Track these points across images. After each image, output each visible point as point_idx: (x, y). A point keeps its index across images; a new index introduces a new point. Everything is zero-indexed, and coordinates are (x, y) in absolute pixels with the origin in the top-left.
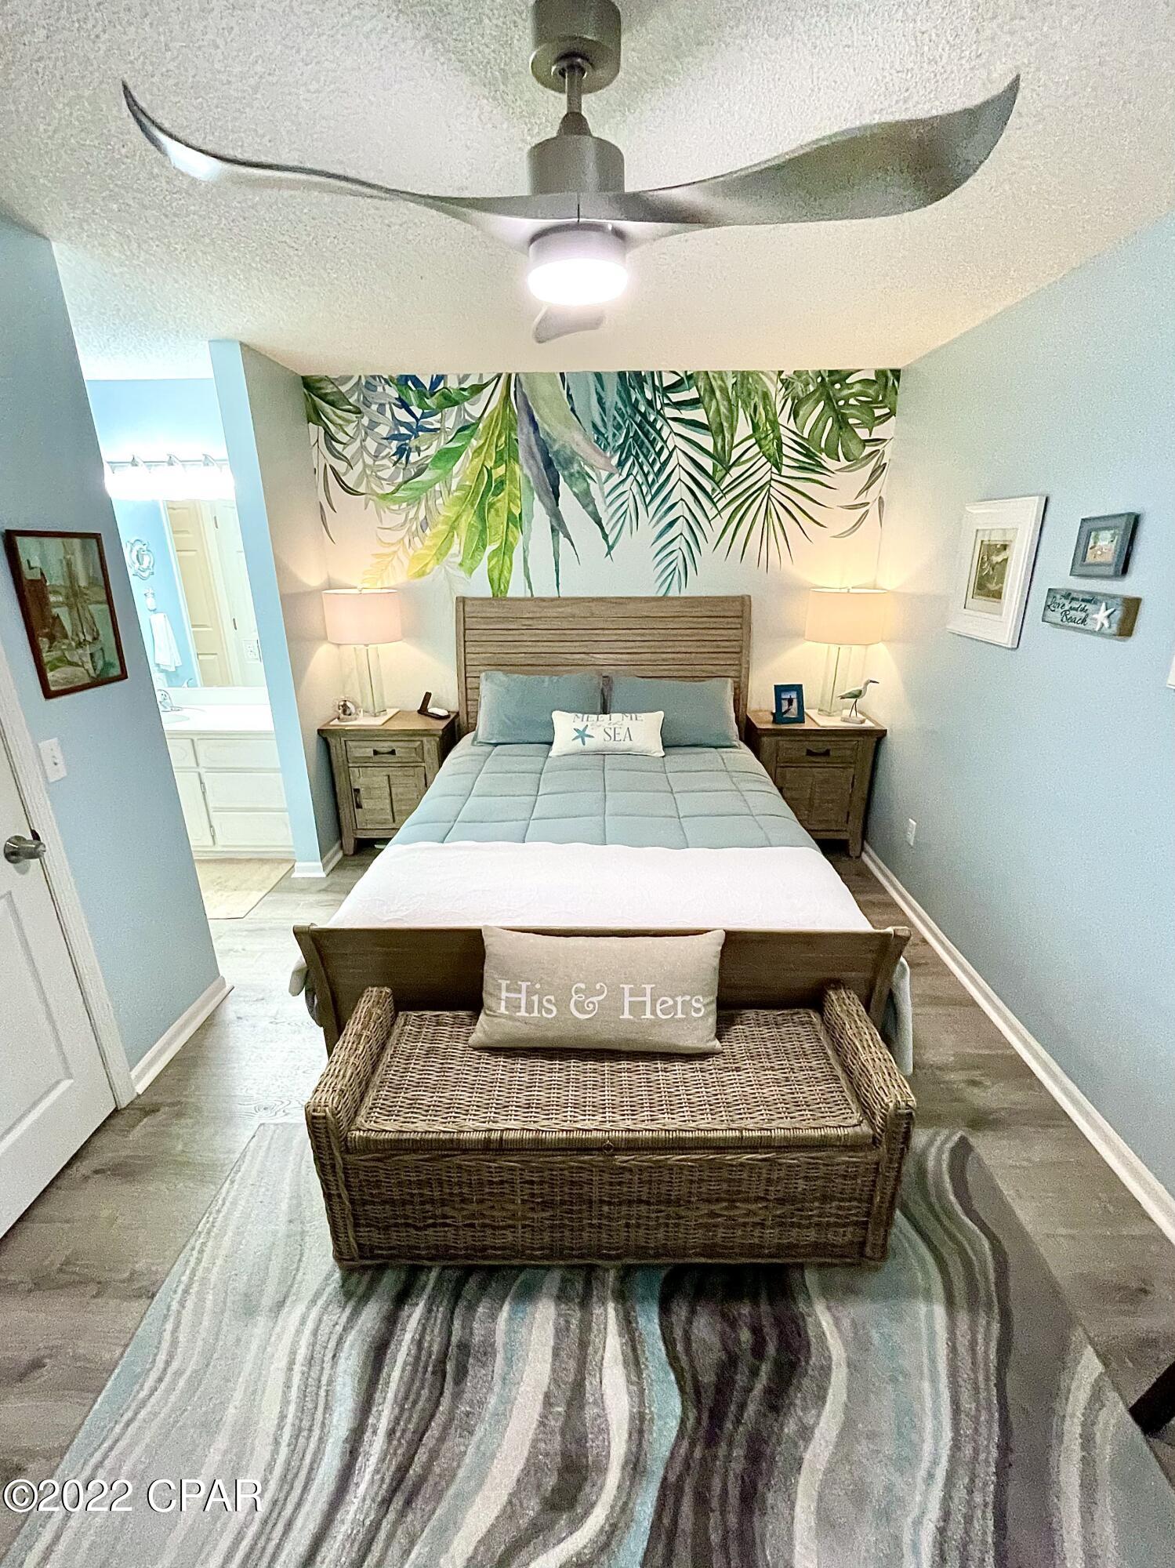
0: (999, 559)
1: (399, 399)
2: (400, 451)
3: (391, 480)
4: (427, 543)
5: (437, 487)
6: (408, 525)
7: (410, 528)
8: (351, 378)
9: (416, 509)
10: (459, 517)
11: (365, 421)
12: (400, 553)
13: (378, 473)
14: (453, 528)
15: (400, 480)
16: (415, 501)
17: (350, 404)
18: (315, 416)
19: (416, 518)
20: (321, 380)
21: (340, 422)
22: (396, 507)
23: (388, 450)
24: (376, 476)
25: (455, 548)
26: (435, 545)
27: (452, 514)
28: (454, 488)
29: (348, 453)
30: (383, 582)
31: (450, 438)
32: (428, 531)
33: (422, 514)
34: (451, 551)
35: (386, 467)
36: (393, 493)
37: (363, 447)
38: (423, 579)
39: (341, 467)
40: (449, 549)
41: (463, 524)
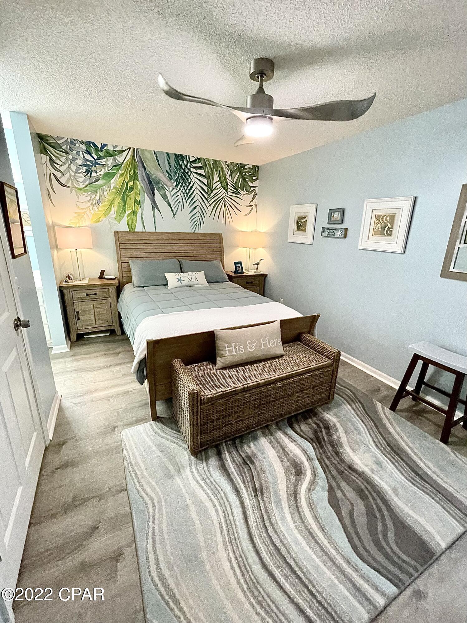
0: (304, 220)
1: (87, 150)
2: (88, 171)
3: (83, 182)
4: (100, 209)
5: (104, 187)
6: (91, 201)
7: (92, 202)
8: (63, 138)
9: (95, 195)
10: (114, 199)
11: (70, 157)
12: (88, 213)
13: (77, 179)
14: (112, 204)
15: (87, 183)
16: (95, 192)
17: (63, 149)
18: (44, 151)
19: (95, 198)
20: (48, 136)
21: (57, 155)
22: (86, 194)
23: (81, 170)
24: (76, 180)
25: (112, 212)
26: (104, 210)
27: (111, 198)
28: (112, 188)
29: (62, 169)
30: (79, 224)
31: (110, 169)
32: (100, 204)
33: (98, 198)
34: (111, 213)
35: (80, 177)
36: (84, 188)
37: (69, 168)
38: (98, 223)
39: (58, 175)
40: (110, 211)
41: (116, 202)
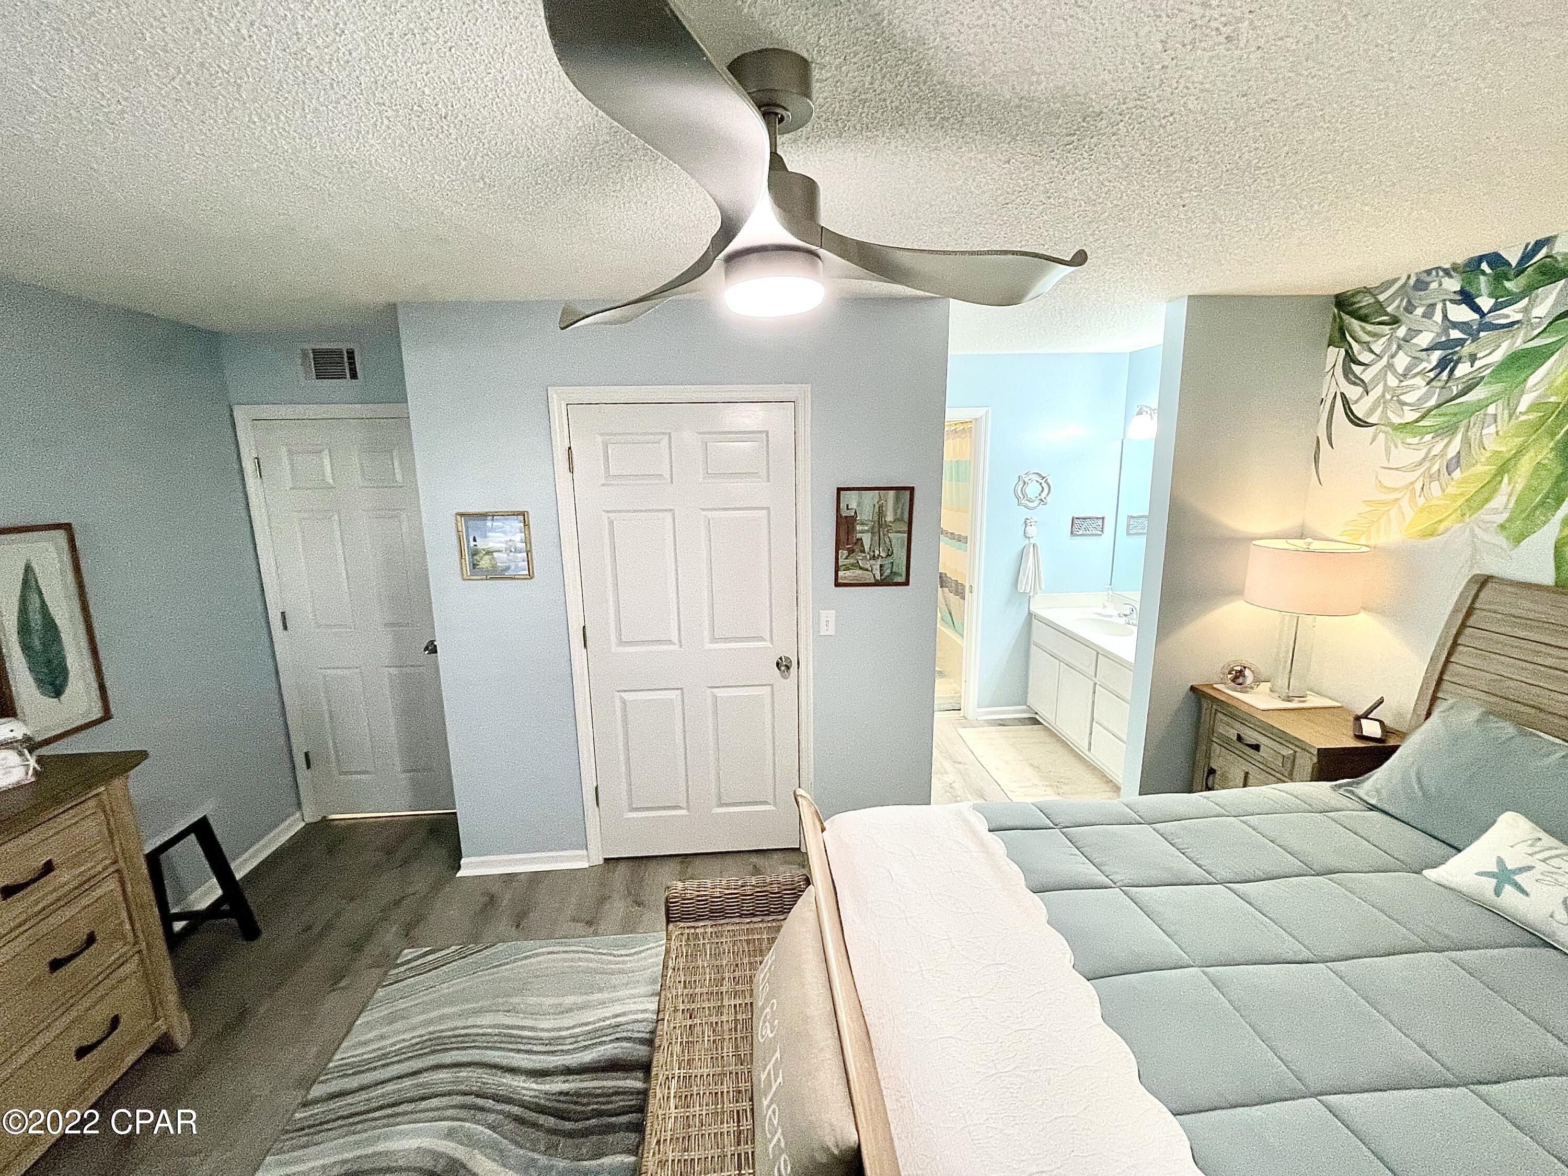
1: (1462, 292)
2: (1442, 364)
3: (1415, 406)
4: (1450, 490)
5: (1491, 409)
6: (1427, 464)
7: (1429, 468)
8: (1396, 280)
9: (1446, 440)
10: (1520, 452)
11: (1402, 332)
12: (1405, 503)
13: (1401, 397)
14: (1504, 468)
15: (1432, 402)
16: (1449, 430)
17: (1387, 314)
18: (1340, 336)
19: (1443, 453)
20: (1357, 292)
21: (1366, 338)
22: (1416, 440)
23: (1424, 365)
24: (1399, 401)
25: (1499, 501)
26: (1462, 494)
27: (1506, 448)
28: (1522, 407)
29: (1367, 376)
30: (1368, 538)
31: (1536, 332)
32: (1457, 474)
33: (1452, 452)
34: (1492, 504)
35: (1413, 388)
36: (1417, 421)
37: (1390, 366)
38: (1432, 539)
39: (1353, 392)
40: (1487, 500)
41: (1526, 465)
